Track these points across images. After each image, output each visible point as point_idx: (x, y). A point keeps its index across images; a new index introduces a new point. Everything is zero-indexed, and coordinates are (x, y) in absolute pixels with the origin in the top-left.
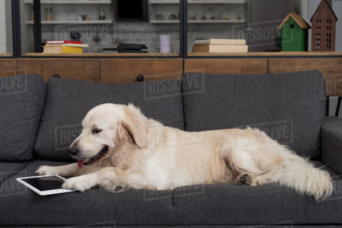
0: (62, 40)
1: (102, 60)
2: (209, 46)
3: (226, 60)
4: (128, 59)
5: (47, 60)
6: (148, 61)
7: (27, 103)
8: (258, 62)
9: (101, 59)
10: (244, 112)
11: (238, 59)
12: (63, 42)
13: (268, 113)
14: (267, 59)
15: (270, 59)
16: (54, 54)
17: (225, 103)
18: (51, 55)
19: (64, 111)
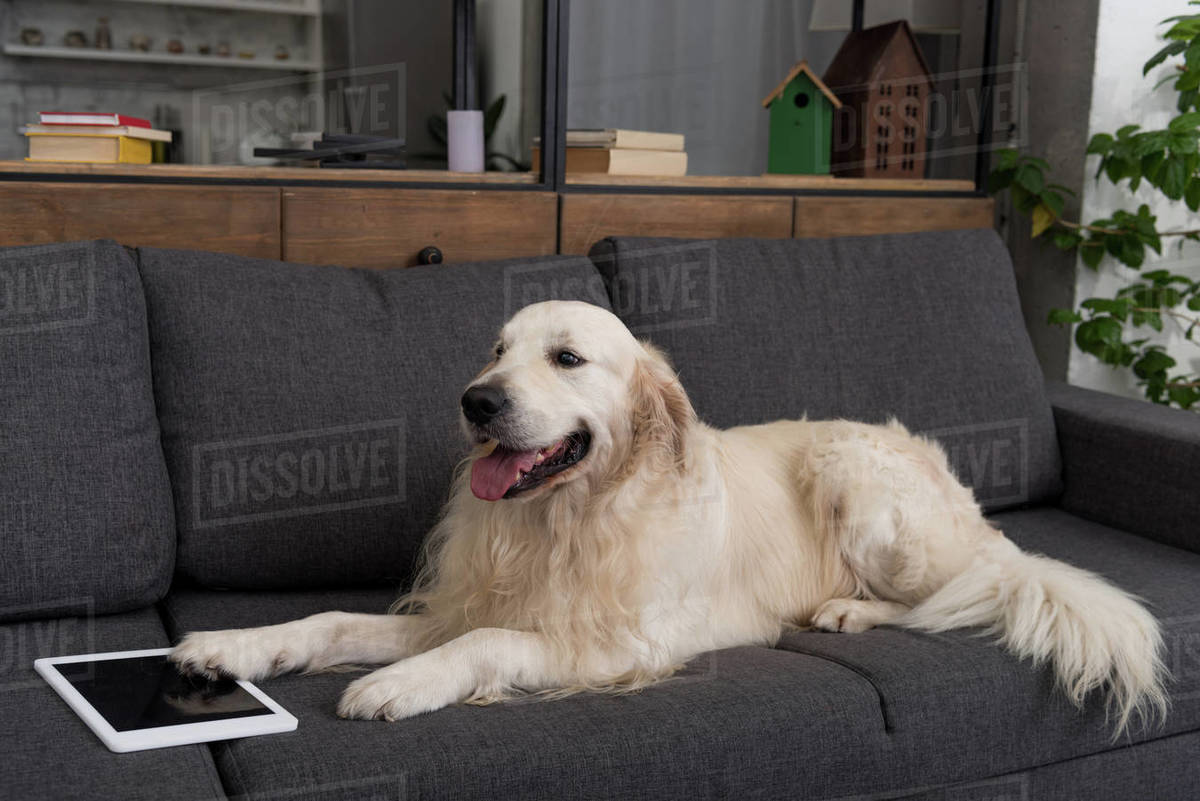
0: (113, 115)
1: (290, 193)
2: (608, 153)
3: (684, 201)
4: (381, 193)
5: (79, 190)
6: (450, 199)
7: (113, 364)
8: (770, 208)
9: (287, 192)
10: (825, 369)
11: (716, 197)
12: (115, 121)
13: (895, 367)
14: (789, 199)
15: (801, 199)
16: (94, 166)
17: (763, 341)
18: (85, 171)
19: (252, 392)
